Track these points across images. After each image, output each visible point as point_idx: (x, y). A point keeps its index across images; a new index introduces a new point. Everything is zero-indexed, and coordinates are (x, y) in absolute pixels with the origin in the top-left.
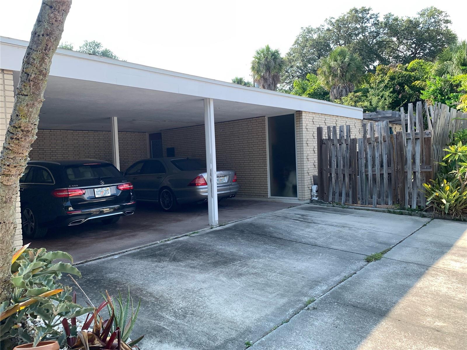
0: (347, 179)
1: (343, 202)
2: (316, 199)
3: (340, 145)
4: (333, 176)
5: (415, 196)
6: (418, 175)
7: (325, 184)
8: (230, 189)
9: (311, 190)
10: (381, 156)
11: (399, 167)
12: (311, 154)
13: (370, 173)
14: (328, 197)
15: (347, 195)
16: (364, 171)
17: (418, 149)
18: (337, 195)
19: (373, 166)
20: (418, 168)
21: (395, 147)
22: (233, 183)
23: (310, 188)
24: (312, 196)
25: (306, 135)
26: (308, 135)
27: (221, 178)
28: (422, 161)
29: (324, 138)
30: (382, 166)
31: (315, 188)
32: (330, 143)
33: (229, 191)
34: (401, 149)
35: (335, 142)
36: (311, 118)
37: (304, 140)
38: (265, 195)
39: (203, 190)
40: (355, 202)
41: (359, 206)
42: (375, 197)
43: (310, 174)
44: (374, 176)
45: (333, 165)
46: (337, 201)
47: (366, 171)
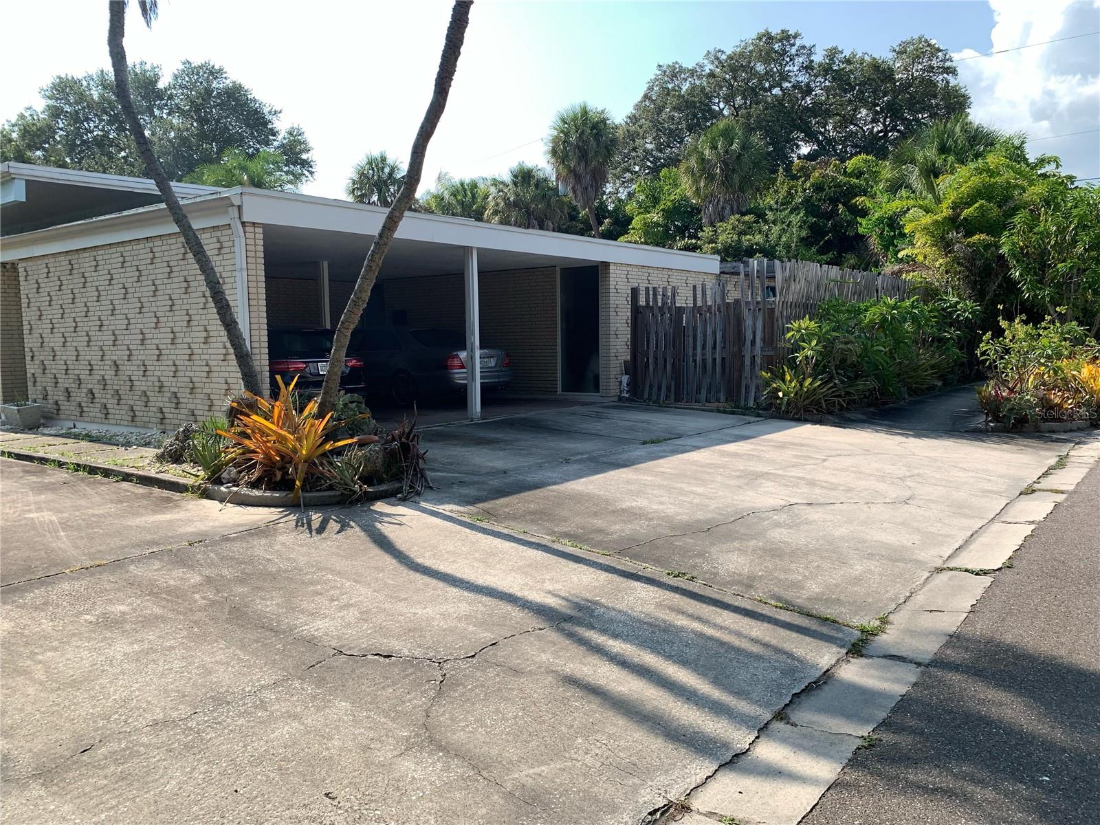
0: (669, 367)
1: (662, 399)
2: (627, 395)
3: (662, 315)
4: (650, 361)
5: (753, 390)
6: (758, 360)
7: (639, 373)
8: (498, 377)
9: (621, 382)
10: (714, 333)
11: (736, 349)
12: (622, 329)
13: (699, 358)
14: (643, 392)
15: (669, 389)
16: (691, 354)
17: (759, 324)
18: (655, 390)
19: (704, 347)
20: (758, 351)
21: (732, 321)
22: (503, 369)
23: (619, 380)
24: (621, 392)
25: (615, 298)
26: (618, 298)
27: (486, 360)
28: (763, 340)
29: (641, 303)
30: (714, 347)
31: (625, 379)
32: (648, 311)
33: (497, 380)
34: (739, 321)
35: (656, 311)
36: (623, 272)
37: (611, 306)
38: (553, 390)
39: (459, 376)
40: (677, 400)
41: (682, 404)
42: (704, 392)
43: (619, 358)
44: (704, 361)
45: (651, 345)
46: (654, 398)
47: (695, 355)
